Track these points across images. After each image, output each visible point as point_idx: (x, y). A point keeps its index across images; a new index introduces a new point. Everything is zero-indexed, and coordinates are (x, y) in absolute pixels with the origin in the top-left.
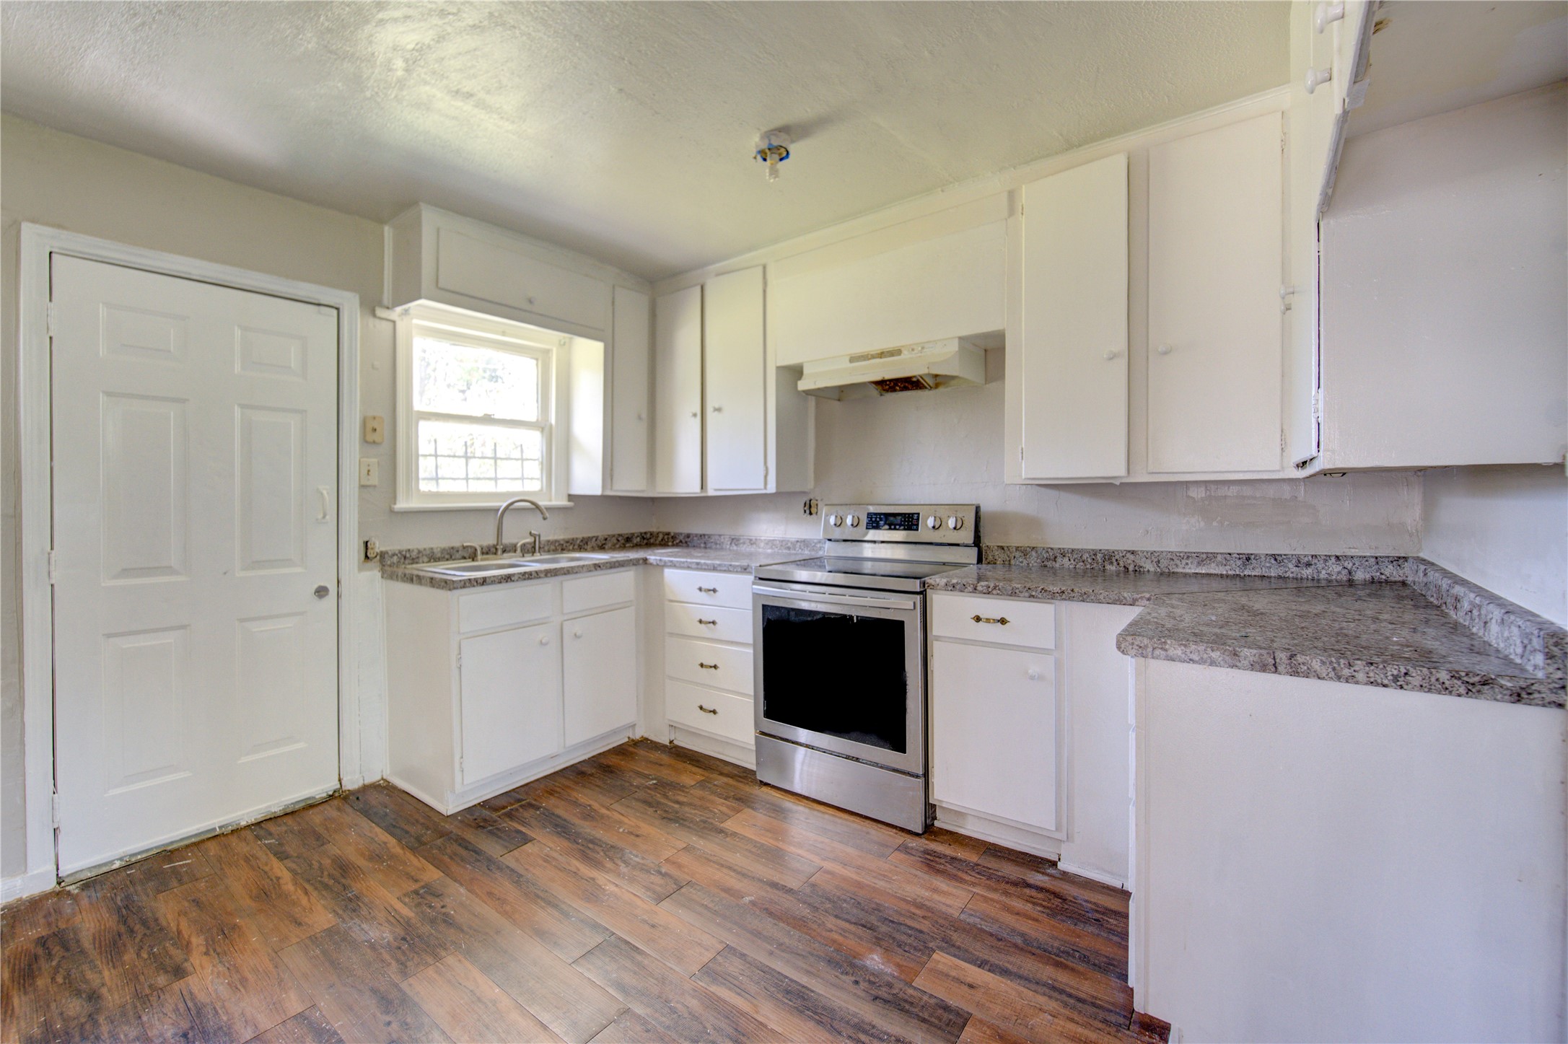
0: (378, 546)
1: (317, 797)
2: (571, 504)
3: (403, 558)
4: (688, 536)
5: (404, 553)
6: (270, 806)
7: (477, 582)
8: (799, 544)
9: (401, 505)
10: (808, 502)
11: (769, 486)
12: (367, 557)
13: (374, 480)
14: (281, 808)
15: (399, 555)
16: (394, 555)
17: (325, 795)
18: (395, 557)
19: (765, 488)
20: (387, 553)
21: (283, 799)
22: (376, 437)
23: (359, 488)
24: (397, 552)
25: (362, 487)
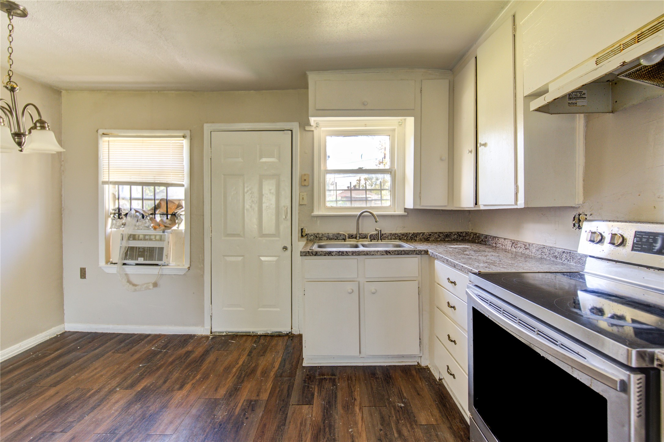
0: (307, 231)
1: (283, 332)
2: (406, 213)
3: (315, 237)
4: (486, 237)
5: (316, 235)
6: (267, 330)
7: (312, 254)
8: (565, 254)
9: (316, 213)
10: (577, 216)
11: (519, 203)
12: (302, 236)
13: (305, 202)
14: (271, 332)
15: (314, 235)
16: (312, 235)
17: (286, 333)
18: (312, 236)
19: (516, 204)
20: (309, 234)
21: (272, 329)
22: (306, 183)
23: (299, 205)
24: (313, 234)
25: (300, 205)
